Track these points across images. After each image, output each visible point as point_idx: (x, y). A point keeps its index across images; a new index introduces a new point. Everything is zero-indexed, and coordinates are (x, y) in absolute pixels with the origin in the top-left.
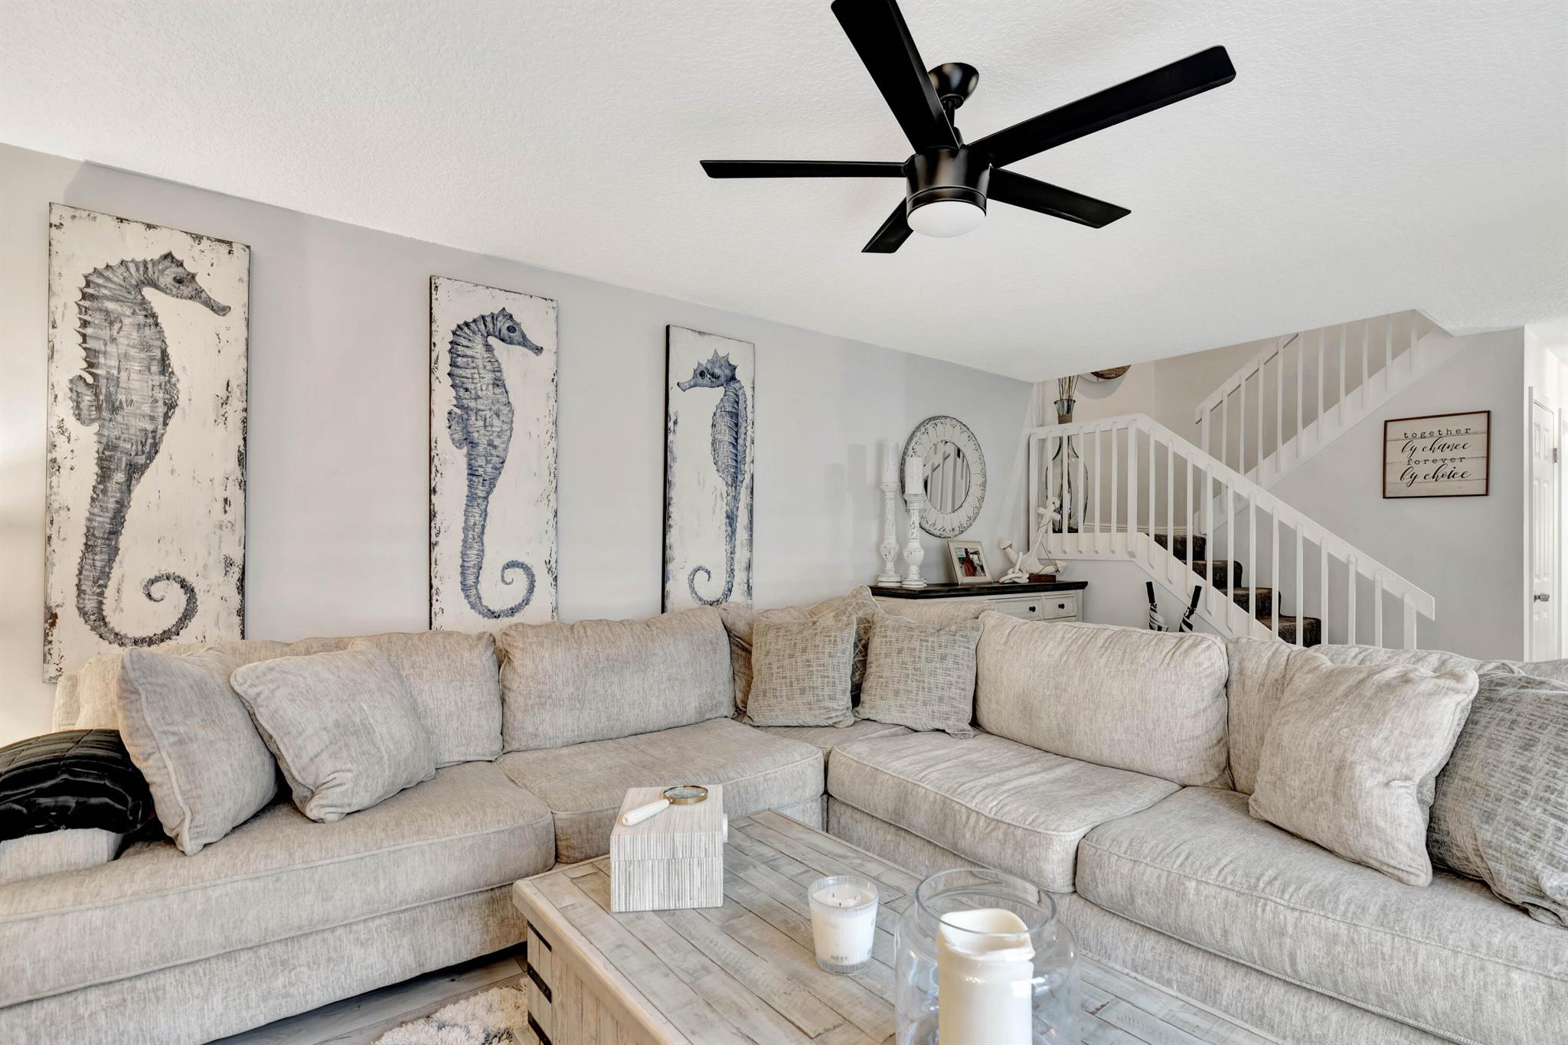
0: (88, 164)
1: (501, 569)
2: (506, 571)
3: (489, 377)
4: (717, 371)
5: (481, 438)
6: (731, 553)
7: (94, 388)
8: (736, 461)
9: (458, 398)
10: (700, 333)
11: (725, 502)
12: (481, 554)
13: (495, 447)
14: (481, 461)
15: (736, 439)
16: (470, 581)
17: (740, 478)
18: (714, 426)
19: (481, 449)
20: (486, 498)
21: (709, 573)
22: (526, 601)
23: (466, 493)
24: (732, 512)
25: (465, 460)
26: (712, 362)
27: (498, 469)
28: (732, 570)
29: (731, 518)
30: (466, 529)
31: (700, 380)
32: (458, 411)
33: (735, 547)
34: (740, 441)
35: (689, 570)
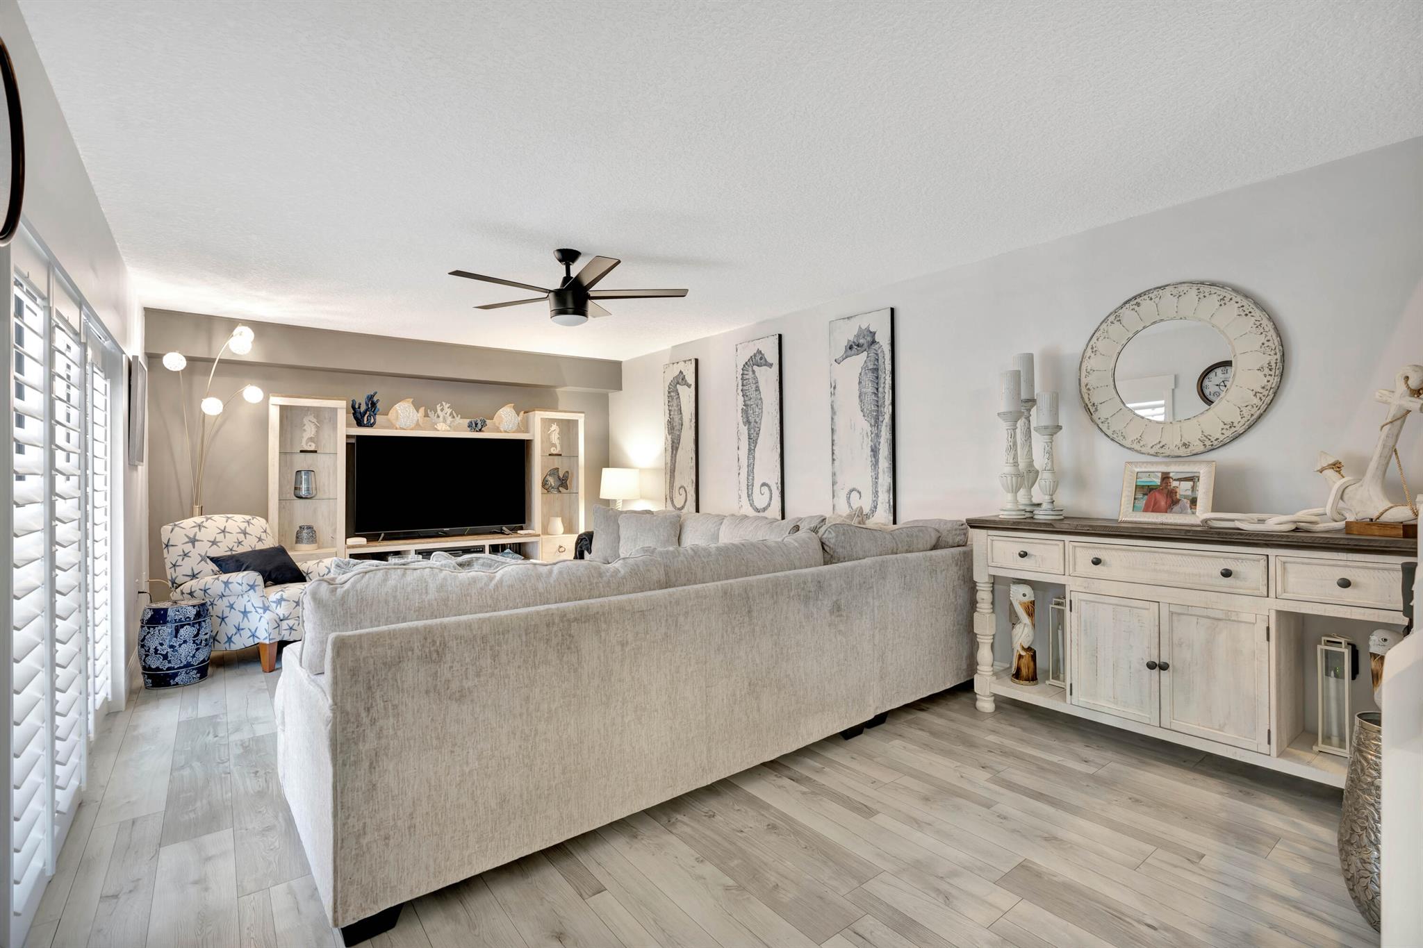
0: (673, 347)
1: (760, 486)
2: (762, 488)
3: (754, 386)
4: (861, 341)
5: (752, 419)
6: (876, 478)
7: (670, 422)
8: (878, 406)
9: (744, 401)
10: (848, 318)
11: (870, 438)
12: (753, 480)
13: (757, 423)
14: (752, 431)
15: (877, 389)
16: (750, 493)
17: (881, 419)
18: (860, 383)
19: (752, 424)
20: (754, 450)
21: (860, 493)
22: (769, 505)
23: (747, 448)
24: (875, 446)
25: (747, 431)
26: (858, 336)
27: (758, 434)
28: (877, 492)
29: (875, 451)
30: (748, 466)
31: (850, 352)
32: (744, 407)
33: (878, 473)
34: (881, 390)
35: (846, 491)
